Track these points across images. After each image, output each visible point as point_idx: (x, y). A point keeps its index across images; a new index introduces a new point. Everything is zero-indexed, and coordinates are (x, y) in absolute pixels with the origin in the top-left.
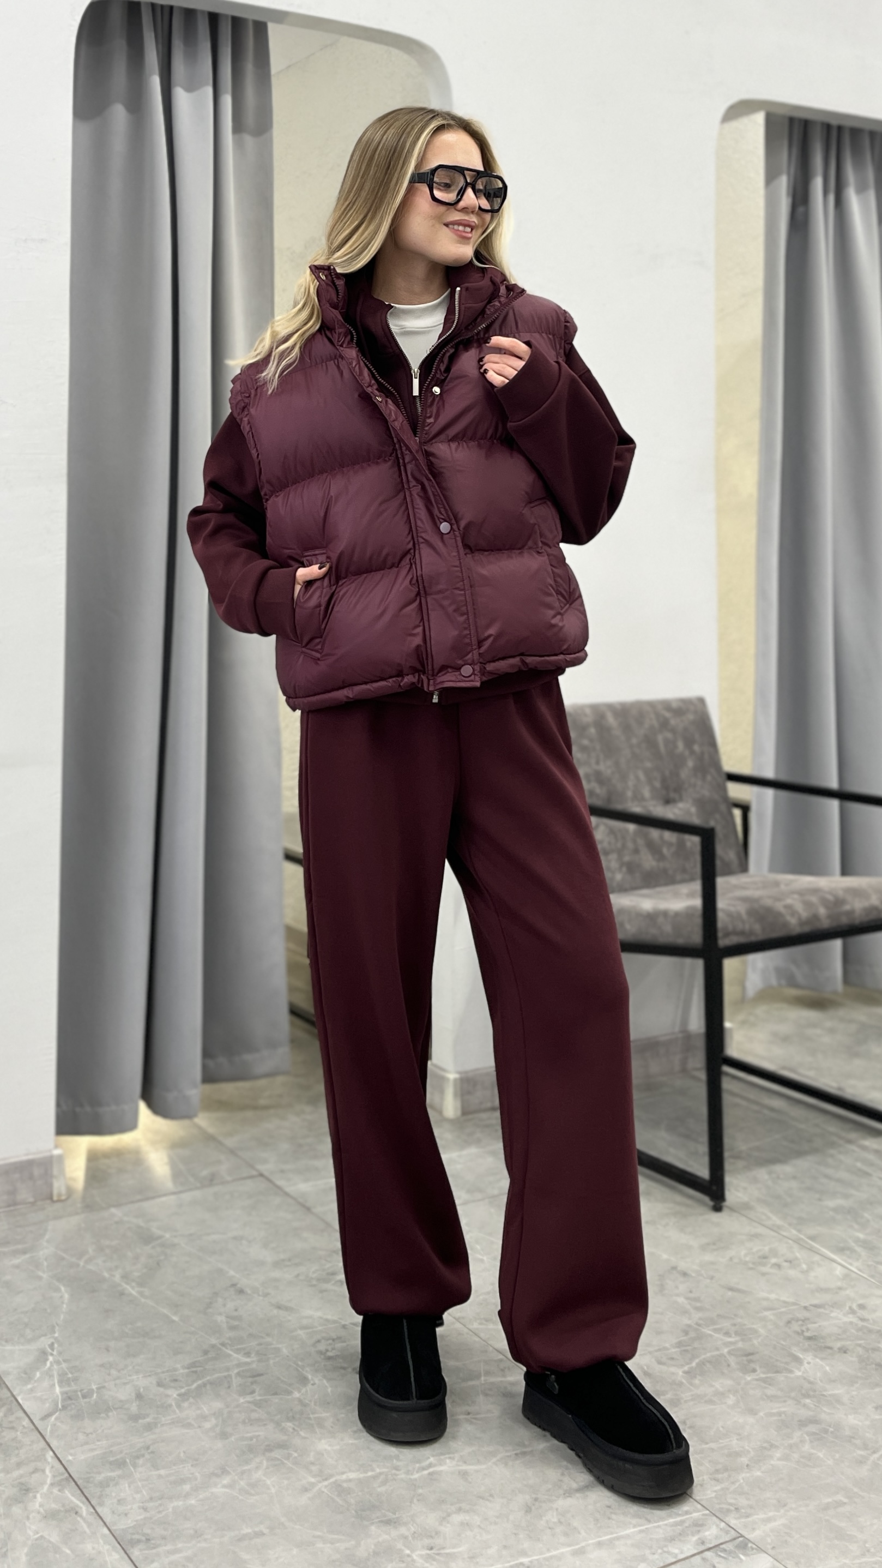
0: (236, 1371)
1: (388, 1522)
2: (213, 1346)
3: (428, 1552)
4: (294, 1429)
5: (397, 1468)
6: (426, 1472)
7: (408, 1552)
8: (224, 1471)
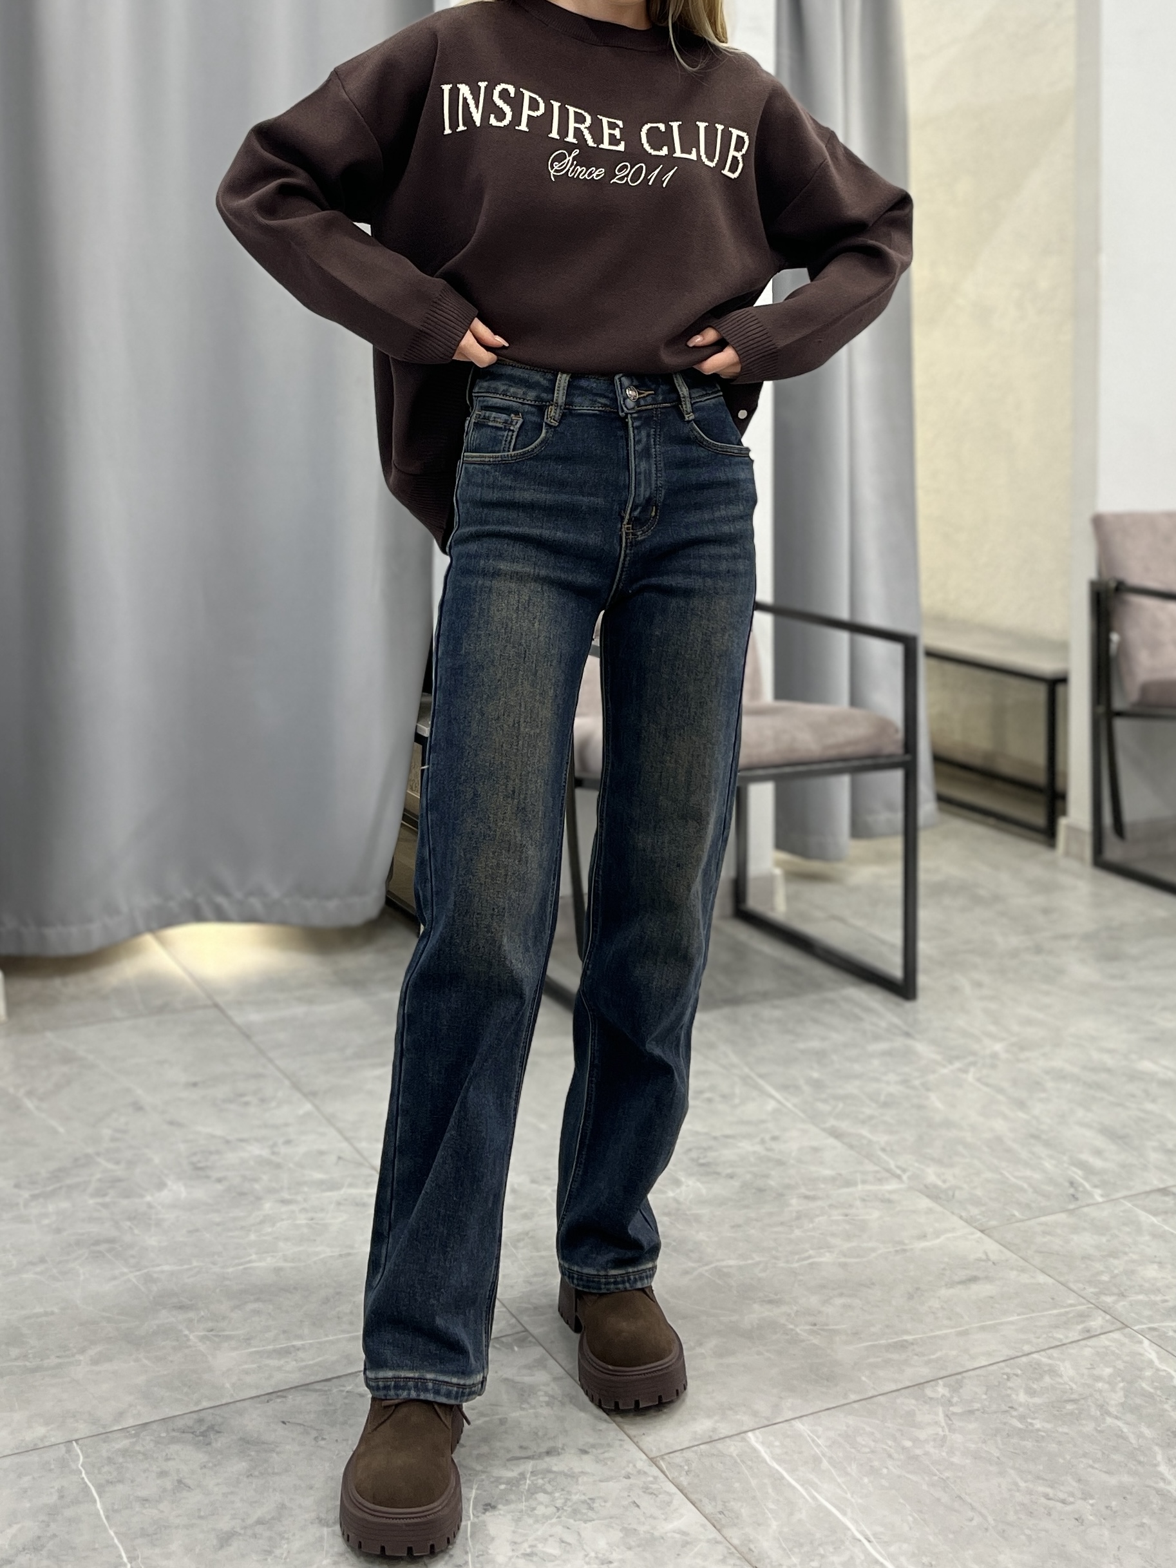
0: (98, 1176)
1: (181, 1307)
2: (87, 1156)
3: (207, 1333)
4: (130, 1228)
5: (214, 1263)
6: (241, 1267)
7: (187, 1332)
8: (42, 1260)
